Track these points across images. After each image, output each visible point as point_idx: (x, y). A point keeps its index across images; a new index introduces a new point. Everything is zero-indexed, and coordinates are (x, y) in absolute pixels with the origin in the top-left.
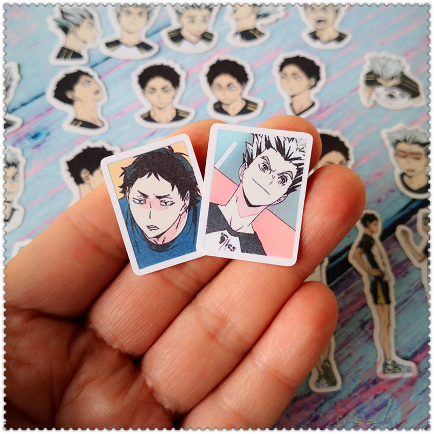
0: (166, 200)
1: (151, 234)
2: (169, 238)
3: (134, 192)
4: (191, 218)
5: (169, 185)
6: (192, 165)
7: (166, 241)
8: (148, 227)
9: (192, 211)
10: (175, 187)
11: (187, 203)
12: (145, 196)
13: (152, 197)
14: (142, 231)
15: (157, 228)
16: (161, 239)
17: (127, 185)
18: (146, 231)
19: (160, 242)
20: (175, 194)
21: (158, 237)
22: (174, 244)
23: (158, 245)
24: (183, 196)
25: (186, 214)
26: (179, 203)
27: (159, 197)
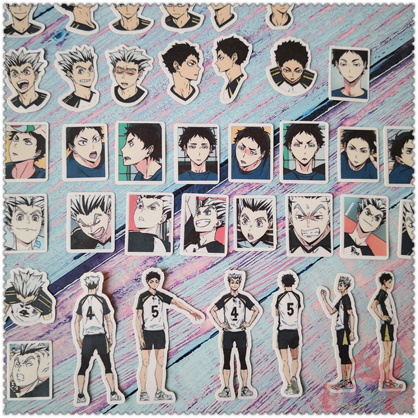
0: (254, 151)
1: (241, 165)
2: (250, 169)
3: (240, 143)
4: (262, 164)
5: (257, 145)
6: (271, 139)
7: (248, 170)
8: (241, 161)
9: (264, 161)
10: (260, 147)
11: (263, 156)
12: (245, 147)
13: (247, 148)
14: (238, 162)
15: (245, 163)
16: (246, 168)
17: (237, 139)
18: (240, 162)
19: (244, 170)
20: (258, 150)
21: (244, 167)
22: (251, 172)
23: (243, 171)
24: (262, 152)
25: (261, 161)
26: (259, 155)
27: (251, 149)
